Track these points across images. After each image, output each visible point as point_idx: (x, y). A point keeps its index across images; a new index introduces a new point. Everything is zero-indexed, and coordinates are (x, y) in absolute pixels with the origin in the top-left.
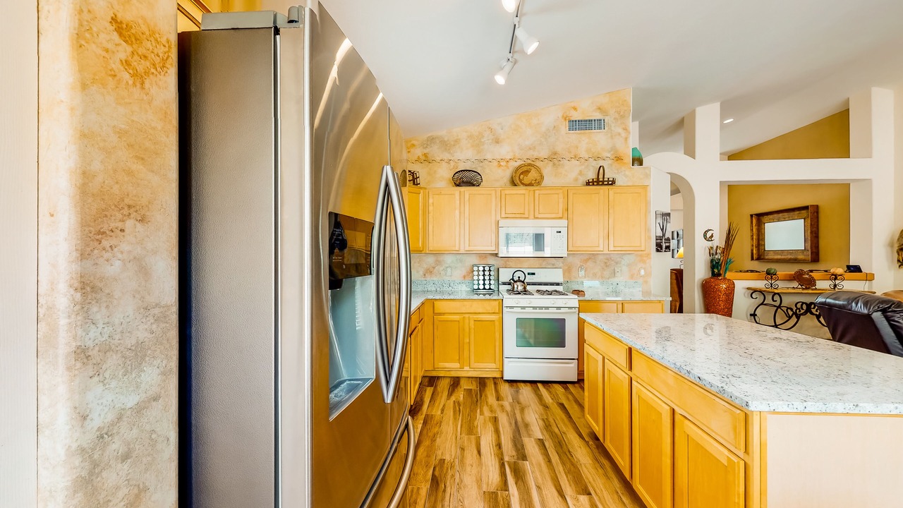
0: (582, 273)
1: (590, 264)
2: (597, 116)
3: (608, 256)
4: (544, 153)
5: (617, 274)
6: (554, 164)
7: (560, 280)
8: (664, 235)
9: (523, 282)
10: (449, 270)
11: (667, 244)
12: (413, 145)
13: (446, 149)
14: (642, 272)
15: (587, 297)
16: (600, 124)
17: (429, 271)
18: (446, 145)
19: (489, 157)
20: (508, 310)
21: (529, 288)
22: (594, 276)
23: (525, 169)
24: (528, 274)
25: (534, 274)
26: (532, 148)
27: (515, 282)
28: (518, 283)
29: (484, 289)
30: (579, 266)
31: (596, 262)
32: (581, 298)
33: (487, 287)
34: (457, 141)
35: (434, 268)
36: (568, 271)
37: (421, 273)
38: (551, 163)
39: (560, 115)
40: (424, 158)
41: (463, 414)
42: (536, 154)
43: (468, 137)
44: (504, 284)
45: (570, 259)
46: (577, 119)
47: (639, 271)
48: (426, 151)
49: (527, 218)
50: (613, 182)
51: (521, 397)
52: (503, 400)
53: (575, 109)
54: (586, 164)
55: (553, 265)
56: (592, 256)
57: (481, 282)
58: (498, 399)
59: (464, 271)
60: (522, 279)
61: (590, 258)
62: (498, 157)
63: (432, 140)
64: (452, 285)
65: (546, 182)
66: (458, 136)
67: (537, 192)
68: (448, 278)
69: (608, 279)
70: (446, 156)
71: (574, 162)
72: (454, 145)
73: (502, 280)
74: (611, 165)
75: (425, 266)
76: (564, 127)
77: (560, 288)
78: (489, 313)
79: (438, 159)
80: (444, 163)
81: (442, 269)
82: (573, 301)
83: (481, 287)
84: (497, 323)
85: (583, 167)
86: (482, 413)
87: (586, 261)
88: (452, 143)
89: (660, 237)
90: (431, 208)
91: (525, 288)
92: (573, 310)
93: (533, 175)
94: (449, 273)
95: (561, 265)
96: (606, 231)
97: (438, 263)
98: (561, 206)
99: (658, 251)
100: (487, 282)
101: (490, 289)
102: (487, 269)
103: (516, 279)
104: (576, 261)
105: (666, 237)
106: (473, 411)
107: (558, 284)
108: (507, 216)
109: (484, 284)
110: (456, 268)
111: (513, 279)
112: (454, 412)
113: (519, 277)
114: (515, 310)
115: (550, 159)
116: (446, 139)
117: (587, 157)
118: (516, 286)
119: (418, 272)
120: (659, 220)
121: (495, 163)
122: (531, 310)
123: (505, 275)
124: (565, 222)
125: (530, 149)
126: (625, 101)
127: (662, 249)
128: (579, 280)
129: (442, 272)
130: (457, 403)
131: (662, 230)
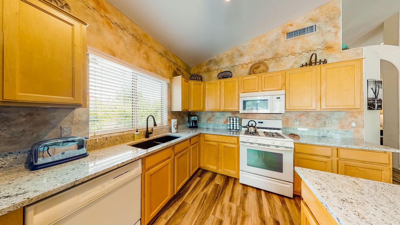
0: (297, 123)
1: (304, 118)
2: (310, 24)
3: (319, 113)
4: (269, 55)
5: (327, 125)
6: (276, 61)
7: (280, 126)
8: (376, 97)
9: (254, 127)
10: (218, 119)
11: (379, 104)
12: (203, 65)
13: (216, 64)
14: (354, 124)
15: (302, 141)
16: (311, 29)
17: (209, 119)
18: (217, 62)
19: (237, 64)
20: (242, 143)
21: (258, 130)
22: (307, 125)
23: (257, 66)
24: (259, 122)
25: (262, 123)
26: (262, 54)
27: (250, 127)
28: (251, 128)
29: (233, 129)
30: (295, 118)
31: (308, 117)
32: (296, 141)
33: (235, 128)
34: (221, 60)
35: (211, 118)
36: (286, 121)
37: (206, 120)
38: (274, 61)
39: (280, 31)
40: (207, 70)
41: (203, 209)
42: (264, 57)
43: (227, 56)
44: (244, 127)
45: (288, 114)
46: (293, 31)
47: (350, 123)
48: (208, 67)
49: (258, 92)
50: (325, 62)
51: (246, 201)
52: (233, 203)
53: (291, 25)
54: (300, 56)
55: (275, 118)
56: (305, 113)
57: (232, 126)
58: (230, 201)
59: (224, 120)
60: (254, 125)
61: (303, 114)
62: (242, 63)
63: (210, 62)
64: (219, 126)
65: (270, 70)
66: (222, 57)
67: (263, 76)
68: (217, 123)
69: (319, 127)
70: (217, 67)
71: (291, 57)
72: (220, 62)
73: (243, 125)
74: (322, 53)
75: (207, 117)
76: (284, 38)
77: (280, 132)
78: (231, 143)
79: (213, 69)
80: (215, 71)
81: (214, 118)
82: (290, 143)
83: (232, 128)
84: (236, 150)
85: (298, 59)
86: (214, 214)
87: (300, 116)
88: (219, 61)
89: (373, 98)
90: (207, 91)
91: (255, 130)
92: (289, 149)
93: (262, 68)
94: (218, 121)
95: (281, 118)
96: (318, 96)
97: (213, 116)
98: (280, 82)
99: (369, 108)
100: (235, 126)
101: (236, 129)
102: (235, 119)
103: (250, 125)
104: (293, 116)
105: (379, 98)
106: (210, 208)
107: (278, 129)
108: (244, 91)
109: (233, 127)
110: (221, 118)
111: (248, 125)
112: (199, 204)
113: (252, 124)
114: (246, 144)
115: (273, 58)
116: (216, 60)
117: (300, 52)
118: (250, 129)
119: (204, 120)
120: (372, 86)
121: (241, 66)
122: (257, 146)
123: (245, 122)
124: (283, 92)
125: (261, 55)
126: (335, 7)
127: (374, 107)
128: (294, 127)
129: (215, 120)
130: (205, 195)
131: (375, 93)
